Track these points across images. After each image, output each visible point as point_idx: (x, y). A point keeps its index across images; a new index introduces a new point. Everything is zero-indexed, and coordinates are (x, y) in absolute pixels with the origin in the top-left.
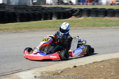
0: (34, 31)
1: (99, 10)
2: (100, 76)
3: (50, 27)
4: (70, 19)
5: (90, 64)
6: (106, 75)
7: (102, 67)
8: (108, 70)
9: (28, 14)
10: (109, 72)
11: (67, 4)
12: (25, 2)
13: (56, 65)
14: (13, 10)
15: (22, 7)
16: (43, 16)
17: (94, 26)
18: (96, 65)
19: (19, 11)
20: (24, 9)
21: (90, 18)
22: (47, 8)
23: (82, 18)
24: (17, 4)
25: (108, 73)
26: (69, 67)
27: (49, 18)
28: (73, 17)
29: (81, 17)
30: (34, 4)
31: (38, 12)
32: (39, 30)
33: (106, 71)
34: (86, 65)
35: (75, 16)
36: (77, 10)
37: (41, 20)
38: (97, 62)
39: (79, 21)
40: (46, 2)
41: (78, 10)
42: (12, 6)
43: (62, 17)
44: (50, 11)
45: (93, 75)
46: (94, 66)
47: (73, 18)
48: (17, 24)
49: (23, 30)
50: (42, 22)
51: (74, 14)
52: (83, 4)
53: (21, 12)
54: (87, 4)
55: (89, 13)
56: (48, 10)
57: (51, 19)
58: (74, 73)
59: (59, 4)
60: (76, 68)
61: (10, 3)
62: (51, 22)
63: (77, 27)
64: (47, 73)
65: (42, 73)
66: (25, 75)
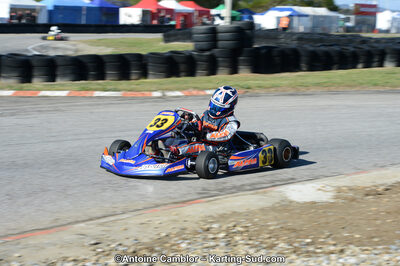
0: (338, 93)
3: (376, 85)
9: (327, 54)
12: (326, 26)
14: (294, 44)
15: (316, 37)
16: (362, 58)
19: (309, 47)
20: (321, 40)
24: (308, 31)
27: (375, 64)
30: (348, 31)
31: (353, 49)
32: (348, 89)
37: (354, 67)
40: (375, 26)
42: (293, 34)
44: (381, 46)
49: (312, 90)
50: (359, 73)
53: (311, 49)
56: (375, 45)
57: (381, 65)
61: (292, 28)
62: (380, 73)
64: (351, 189)
65: (339, 190)
66: (300, 191)
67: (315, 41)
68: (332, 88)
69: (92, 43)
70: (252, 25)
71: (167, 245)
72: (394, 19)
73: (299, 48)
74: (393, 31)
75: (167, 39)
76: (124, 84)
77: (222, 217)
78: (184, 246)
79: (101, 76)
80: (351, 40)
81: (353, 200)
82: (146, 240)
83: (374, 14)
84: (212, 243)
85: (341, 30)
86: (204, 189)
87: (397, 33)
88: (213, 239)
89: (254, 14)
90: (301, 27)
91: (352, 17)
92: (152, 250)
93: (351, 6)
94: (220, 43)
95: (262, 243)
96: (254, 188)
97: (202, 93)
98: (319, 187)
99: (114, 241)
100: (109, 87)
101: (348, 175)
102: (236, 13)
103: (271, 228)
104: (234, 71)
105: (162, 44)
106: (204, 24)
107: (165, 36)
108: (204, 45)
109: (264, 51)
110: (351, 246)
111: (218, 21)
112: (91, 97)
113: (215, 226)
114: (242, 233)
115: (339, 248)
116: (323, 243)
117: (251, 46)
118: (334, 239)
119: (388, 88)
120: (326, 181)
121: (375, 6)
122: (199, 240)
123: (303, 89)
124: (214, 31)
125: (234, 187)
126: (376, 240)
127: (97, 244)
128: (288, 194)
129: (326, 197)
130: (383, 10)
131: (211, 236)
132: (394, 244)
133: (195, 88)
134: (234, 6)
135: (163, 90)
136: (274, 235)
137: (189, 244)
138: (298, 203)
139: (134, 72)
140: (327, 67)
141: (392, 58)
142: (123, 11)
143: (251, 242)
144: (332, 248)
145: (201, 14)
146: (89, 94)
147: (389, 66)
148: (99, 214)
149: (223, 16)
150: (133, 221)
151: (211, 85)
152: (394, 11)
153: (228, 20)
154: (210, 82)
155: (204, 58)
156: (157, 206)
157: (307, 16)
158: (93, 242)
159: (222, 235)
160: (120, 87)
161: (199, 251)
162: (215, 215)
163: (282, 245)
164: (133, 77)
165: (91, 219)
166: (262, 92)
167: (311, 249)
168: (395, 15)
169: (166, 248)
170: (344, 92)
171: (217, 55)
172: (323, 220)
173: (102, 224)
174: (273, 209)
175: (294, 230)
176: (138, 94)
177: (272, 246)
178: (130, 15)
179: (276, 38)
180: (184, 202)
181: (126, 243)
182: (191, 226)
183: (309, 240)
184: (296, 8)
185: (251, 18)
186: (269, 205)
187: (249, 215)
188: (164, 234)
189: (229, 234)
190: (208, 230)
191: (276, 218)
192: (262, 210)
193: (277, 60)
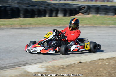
0: (39, 28)
1: (108, 8)
2: (105, 72)
3: (56, 24)
5: (95, 60)
6: (110, 71)
7: (107, 64)
8: (113, 67)
9: (32, 10)
10: (113, 68)
18: (101, 61)
22: (52, 4)
25: (112, 70)
26: (74, 62)
27: (54, 15)
28: (80, 14)
31: (44, 8)
33: (111, 68)
34: (91, 61)
37: (45, 16)
38: (102, 59)
41: (86, 7)
43: (68, 14)
44: (56, 7)
45: (98, 71)
46: (99, 63)
48: (21, 20)
49: (28, 26)
50: (47, 19)
51: (81, 11)
53: (25, 7)
55: (98, 10)
56: (54, 6)
57: (56, 15)
58: (79, 68)
60: (81, 64)
62: (56, 19)
63: (84, 25)
64: (52, 67)
65: (48, 67)
66: (31, 68)
67: (25, 4)
68: (37, 26)
81: (54, 71)
98: (39, 66)
109: (2, 8)
119: (61, 26)
123: (24, 26)
128: (27, 69)
129: (42, 70)
138: (31, 73)
140: (32, 16)
141: (61, 12)
147: (60, 16)
170: (42, 28)
174: (21, 75)
179: (7, 2)
192: (17, 76)
193: (9, 12)
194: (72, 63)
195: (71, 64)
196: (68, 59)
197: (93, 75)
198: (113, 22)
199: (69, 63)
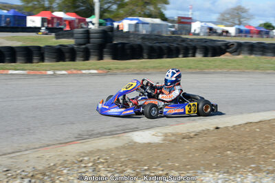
2: (253, 143)
3: (190, 68)
4: (222, 57)
5: (240, 125)
7: (258, 130)
8: (267, 135)
9: (160, 48)
10: (266, 138)
11: (221, 35)
12: (160, 30)
13: (189, 124)
14: (139, 42)
15: (153, 37)
16: (182, 51)
17: (257, 68)
19: (149, 44)
20: (156, 39)
21: (253, 56)
23: (240, 57)
24: (148, 33)
26: (208, 128)
27: (190, 55)
28: (227, 54)
29: (239, 54)
30: (173, 34)
31: (176, 45)
33: (263, 137)
34: (234, 126)
35: (231, 53)
36: (233, 44)
37: (177, 57)
39: (235, 61)
40: (190, 30)
41: (236, 44)
42: (139, 35)
43: (210, 55)
44: (193, 44)
46: (246, 129)
47: (227, 56)
49: (150, 71)
50: (180, 60)
51: (228, 50)
52: (246, 36)
54: (252, 37)
55: (252, 49)
56: (190, 43)
57: (194, 56)
59: (209, 35)
60: (219, 130)
61: (138, 31)
62: (193, 61)
63: (231, 70)
64: (173, 135)
65: (166, 135)
66: (141, 136)
67: (152, 39)
68: (163, 70)
69: (8, 39)
70: (112, 29)
71: (54, 171)
72: (202, 26)
73: (143, 45)
74: (202, 34)
75: (58, 37)
76: (29, 66)
77: (91, 153)
78: (65, 171)
79: (14, 61)
80: (175, 39)
81: (175, 141)
82: (40, 168)
83: (190, 23)
84: (84, 170)
85: (169, 33)
86: (79, 135)
87: (204, 35)
88: (85, 167)
89: (114, 21)
90: (143, 30)
91: (176, 25)
92: (44, 175)
93: (176, 18)
94: (92, 40)
95: (116, 169)
96: (112, 133)
97: (79, 72)
98: (153, 133)
99: (19, 169)
100: (19, 68)
101: (172, 125)
102: (102, 21)
103: (123, 160)
104: (101, 58)
105: (54, 40)
106: (82, 28)
107: (56, 35)
108: (81, 41)
109: (119, 46)
110: (173, 171)
111: (91, 26)
112: (7, 74)
113: (86, 158)
114: (103, 163)
115: (165, 172)
116: (155, 169)
117: (111, 42)
118: (162, 167)
119: (198, 70)
120: (158, 130)
121: (190, 18)
122: (75, 168)
123: (145, 70)
124: (88, 32)
125: (99, 133)
126: (188, 167)
127: (7, 171)
128: (133, 138)
129: (158, 140)
130: (195, 21)
131: (83, 165)
132: (200, 169)
133: (75, 69)
134: (101, 17)
135: (54, 70)
136: (124, 164)
137: (69, 170)
138: (140, 143)
139: (35, 58)
140: (160, 56)
141: (200, 51)
142: (29, 18)
143: (108, 169)
144: (161, 172)
145: (80, 21)
146: (5, 72)
147: (199, 56)
148: (9, 151)
149: (94, 22)
150: (32, 155)
151: (85, 67)
152: (202, 22)
153: (97, 25)
154: (84, 65)
155: (81, 50)
156: (48, 145)
157: (148, 24)
158: (5, 169)
159: (90, 164)
160: (26, 68)
161: (75, 175)
162: (86, 152)
163: (129, 171)
164: (35, 61)
165: (4, 154)
166: (118, 72)
167: (147, 173)
168: (203, 24)
169: (53, 173)
171: (90, 47)
172: (155, 155)
173: (11, 158)
174: (124, 147)
175: (137, 161)
176: (38, 73)
177: (123, 172)
178: (34, 21)
179: (128, 37)
180: (66, 143)
181: (27, 170)
182: (70, 159)
183: (146, 168)
184: (141, 18)
185: (112, 24)
186: (121, 145)
187: (108, 151)
188: (52, 164)
189: (95, 164)
190: (81, 161)
191: (125, 154)
192: (117, 148)
193: (128, 51)
194: (204, 129)
195: (203, 131)
196: (200, 121)
197: (235, 149)
198: (273, 66)
199: (200, 129)
